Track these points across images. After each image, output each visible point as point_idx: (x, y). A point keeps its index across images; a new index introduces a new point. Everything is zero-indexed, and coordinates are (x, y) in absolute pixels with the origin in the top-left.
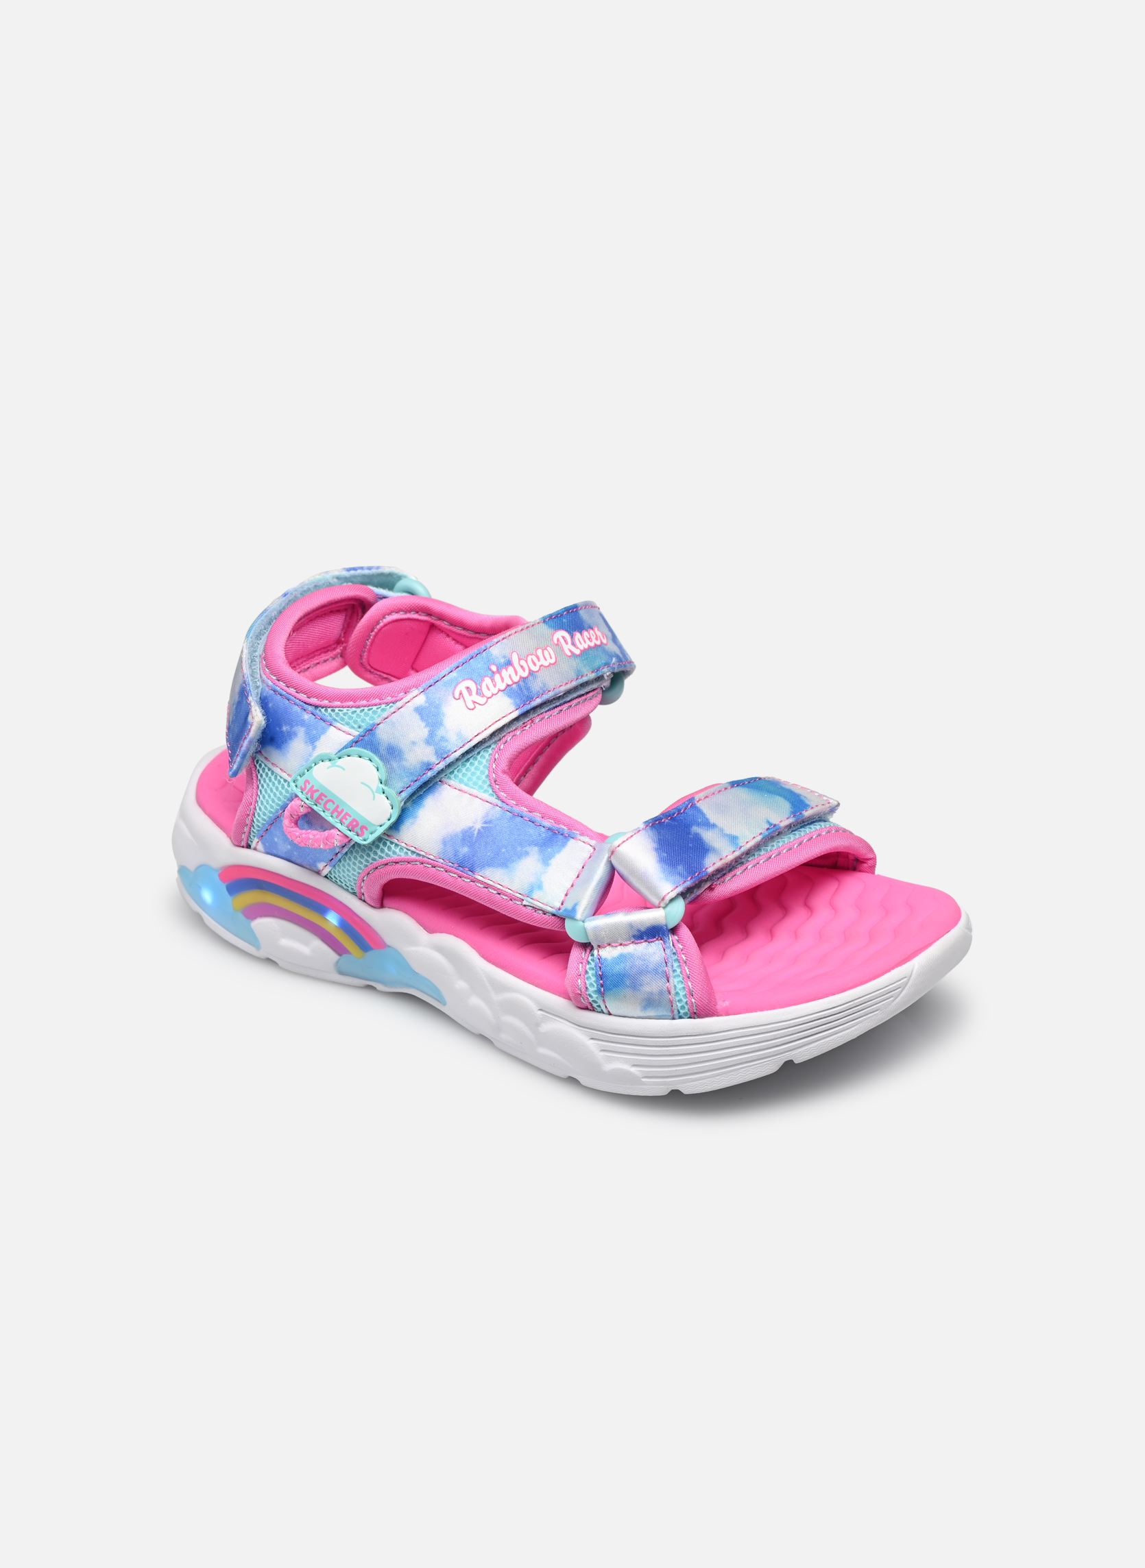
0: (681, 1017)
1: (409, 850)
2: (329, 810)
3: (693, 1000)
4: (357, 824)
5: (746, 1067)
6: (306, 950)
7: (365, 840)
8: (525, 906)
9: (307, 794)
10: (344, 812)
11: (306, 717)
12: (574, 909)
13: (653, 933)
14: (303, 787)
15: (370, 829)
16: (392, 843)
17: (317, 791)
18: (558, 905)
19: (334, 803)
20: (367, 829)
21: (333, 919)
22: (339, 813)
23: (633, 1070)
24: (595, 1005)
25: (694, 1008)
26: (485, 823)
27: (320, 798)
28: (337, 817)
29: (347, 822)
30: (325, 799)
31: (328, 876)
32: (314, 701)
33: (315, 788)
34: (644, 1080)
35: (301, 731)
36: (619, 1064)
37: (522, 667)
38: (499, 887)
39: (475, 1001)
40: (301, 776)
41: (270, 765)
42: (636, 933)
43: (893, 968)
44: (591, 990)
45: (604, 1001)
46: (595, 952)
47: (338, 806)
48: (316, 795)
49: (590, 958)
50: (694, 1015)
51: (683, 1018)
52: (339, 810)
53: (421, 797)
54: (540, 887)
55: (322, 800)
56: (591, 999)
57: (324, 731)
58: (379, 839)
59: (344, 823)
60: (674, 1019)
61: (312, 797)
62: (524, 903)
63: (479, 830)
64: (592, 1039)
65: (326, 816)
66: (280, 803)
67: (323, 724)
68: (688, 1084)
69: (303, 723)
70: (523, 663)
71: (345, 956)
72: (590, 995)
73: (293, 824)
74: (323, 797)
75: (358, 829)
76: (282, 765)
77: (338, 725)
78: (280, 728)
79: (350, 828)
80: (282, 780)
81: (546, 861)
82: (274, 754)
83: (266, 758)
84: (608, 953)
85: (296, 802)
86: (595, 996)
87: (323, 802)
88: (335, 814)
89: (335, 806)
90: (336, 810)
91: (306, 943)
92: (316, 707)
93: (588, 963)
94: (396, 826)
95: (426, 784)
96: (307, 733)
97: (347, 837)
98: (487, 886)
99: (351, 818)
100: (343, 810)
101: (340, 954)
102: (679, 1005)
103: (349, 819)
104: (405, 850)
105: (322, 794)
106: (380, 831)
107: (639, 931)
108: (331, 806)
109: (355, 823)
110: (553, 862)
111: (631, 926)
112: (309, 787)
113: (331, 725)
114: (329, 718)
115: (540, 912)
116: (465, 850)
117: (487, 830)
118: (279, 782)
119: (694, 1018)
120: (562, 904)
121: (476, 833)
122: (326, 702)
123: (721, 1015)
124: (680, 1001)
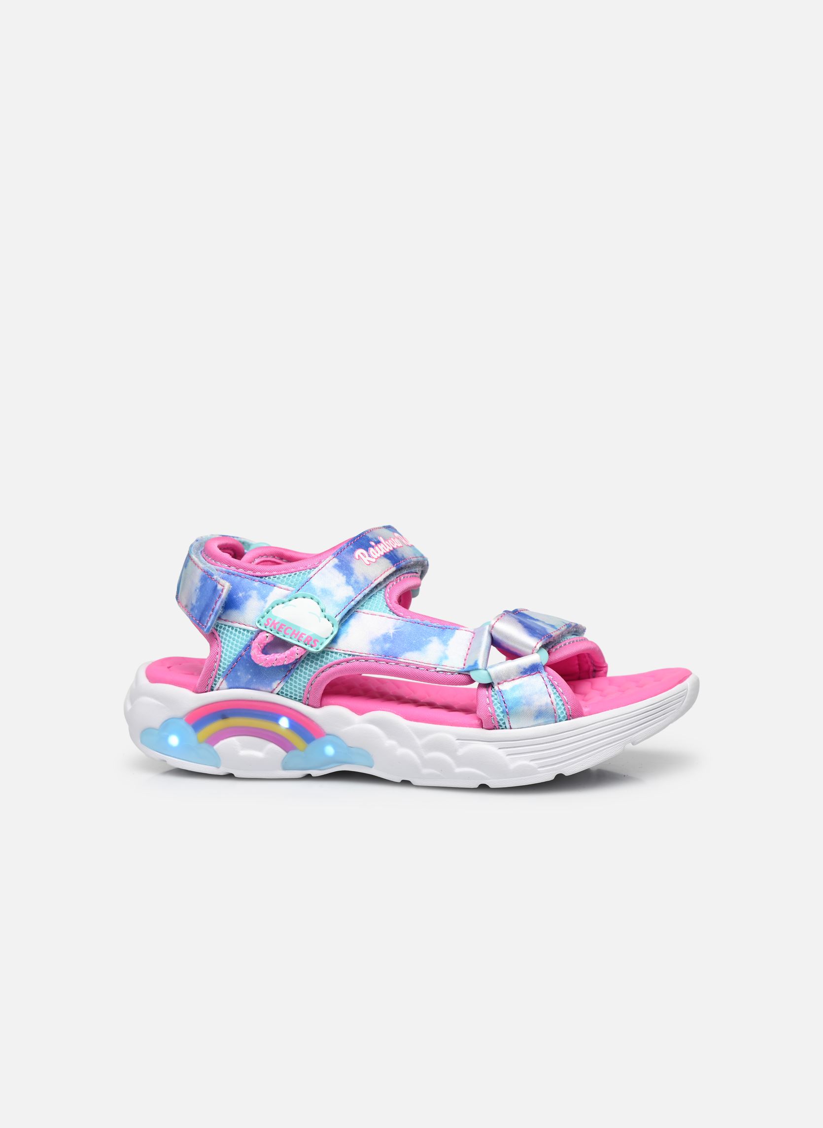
0: (560, 721)
1: (346, 654)
2: (288, 634)
3: (569, 707)
4: (311, 639)
5: (607, 748)
6: (260, 754)
7: (317, 649)
8: (437, 672)
9: (271, 626)
10: (300, 633)
11: (256, 584)
12: (476, 664)
13: (533, 669)
14: (266, 623)
15: (320, 641)
16: (332, 652)
17: (278, 623)
18: (462, 666)
19: (291, 629)
20: (318, 642)
21: (284, 722)
22: (296, 635)
23: (532, 763)
24: (501, 723)
25: (570, 712)
26: (396, 629)
27: (281, 627)
28: (295, 637)
29: (303, 639)
30: (285, 628)
31: (280, 693)
32: (258, 574)
33: (276, 622)
34: (539, 769)
35: (254, 593)
36: (522, 762)
37: (388, 545)
38: (417, 663)
39: (402, 751)
40: (262, 618)
41: (230, 624)
42: (522, 670)
44: (498, 712)
45: (509, 718)
46: (496, 687)
47: (295, 631)
48: (278, 626)
49: (493, 693)
50: (569, 717)
51: (562, 721)
52: (296, 632)
53: (346, 621)
54: (446, 657)
55: (283, 628)
56: (499, 718)
57: (271, 590)
58: (326, 647)
59: (301, 640)
60: (556, 722)
61: (275, 628)
62: (438, 669)
63: (393, 634)
64: (500, 748)
65: (287, 639)
66: (242, 646)
67: (269, 586)
68: (570, 767)
69: (255, 588)
70: (387, 542)
71: (292, 753)
72: (498, 715)
73: (260, 652)
74: (283, 626)
75: (312, 643)
76: (241, 619)
77: (280, 585)
78: (236, 595)
79: (306, 642)
80: (242, 630)
81: (445, 643)
82: (234, 614)
83: (225, 620)
84: (505, 687)
85: (262, 636)
86: (502, 715)
87: (283, 630)
88: (294, 636)
89: (293, 630)
90: (294, 633)
91: (260, 750)
92: (261, 577)
93: (492, 696)
94: (334, 640)
95: (350, 611)
96: (259, 593)
97: (305, 649)
98: (408, 665)
99: (306, 636)
100: (299, 632)
101: (287, 751)
102: (559, 711)
103: (305, 637)
104: (343, 655)
105: (282, 625)
106: (327, 642)
107: (524, 669)
108: (289, 631)
109: (309, 639)
110: (450, 643)
111: (519, 667)
112: (271, 622)
113: (274, 586)
114: (272, 582)
115: (449, 673)
116: (387, 646)
117: (398, 634)
118: (240, 632)
119: (570, 719)
120: (464, 665)
121: (392, 635)
122: (267, 574)
123: (586, 716)
124: (560, 708)
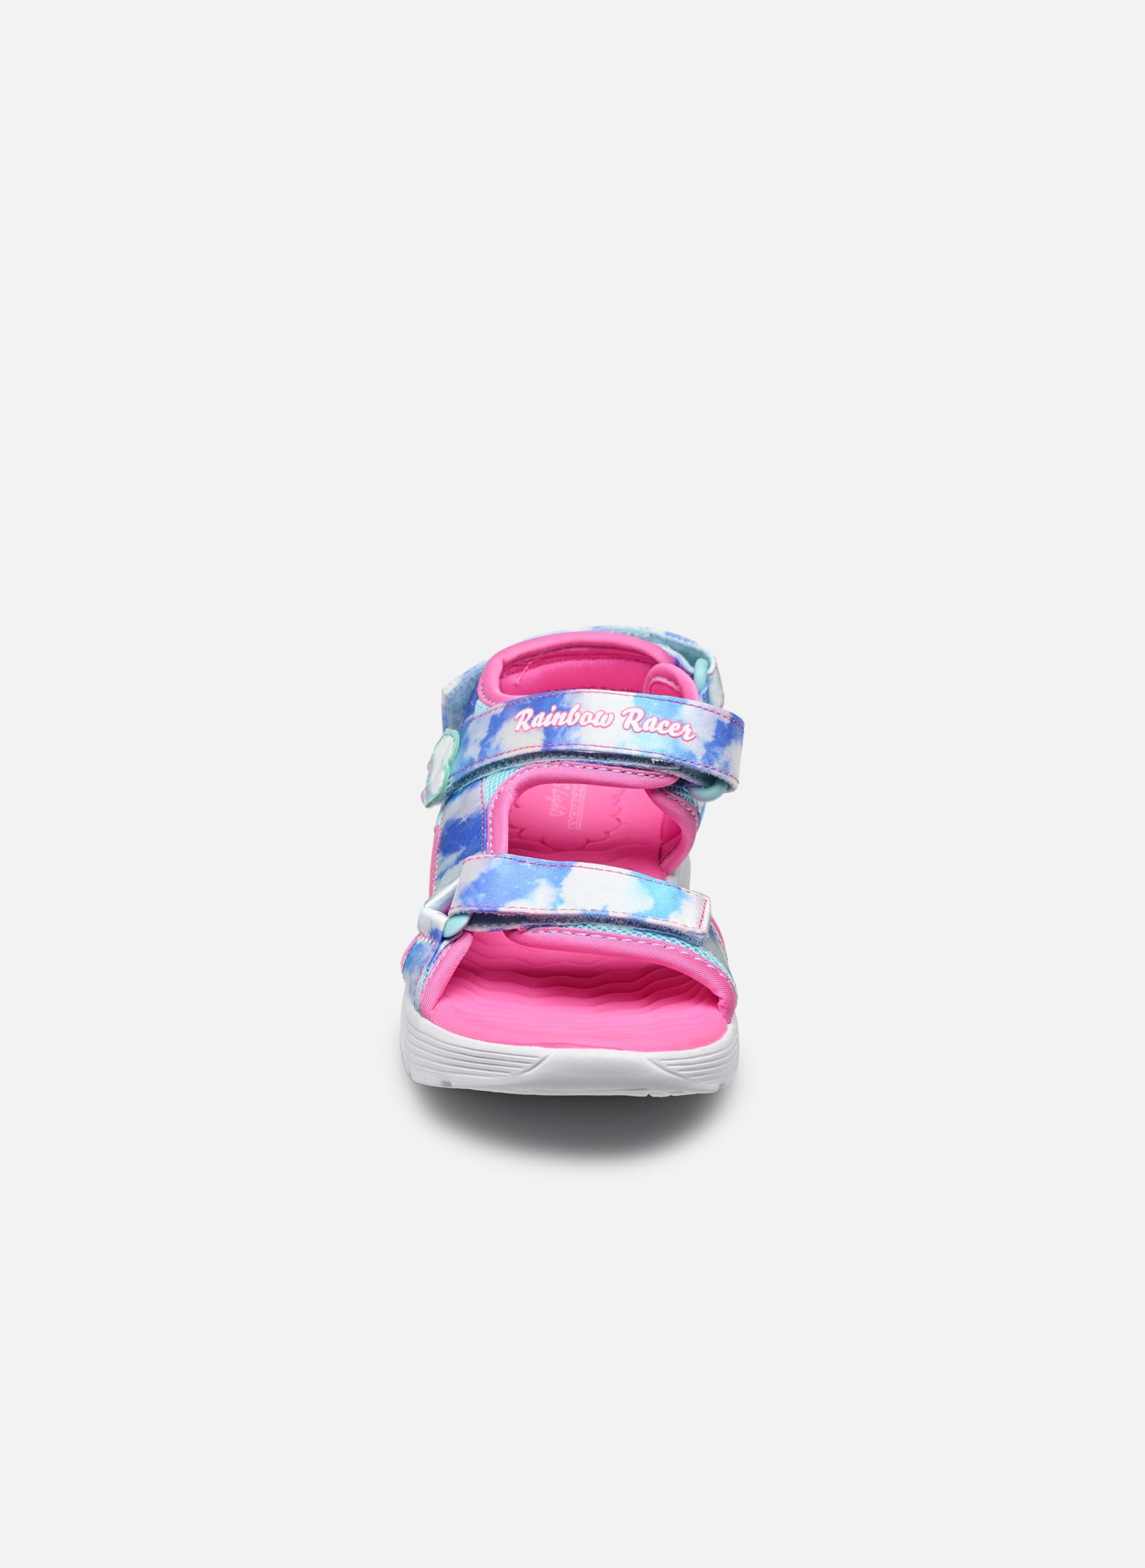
37: (574, 717)
43: (535, 1045)
70: (578, 715)
